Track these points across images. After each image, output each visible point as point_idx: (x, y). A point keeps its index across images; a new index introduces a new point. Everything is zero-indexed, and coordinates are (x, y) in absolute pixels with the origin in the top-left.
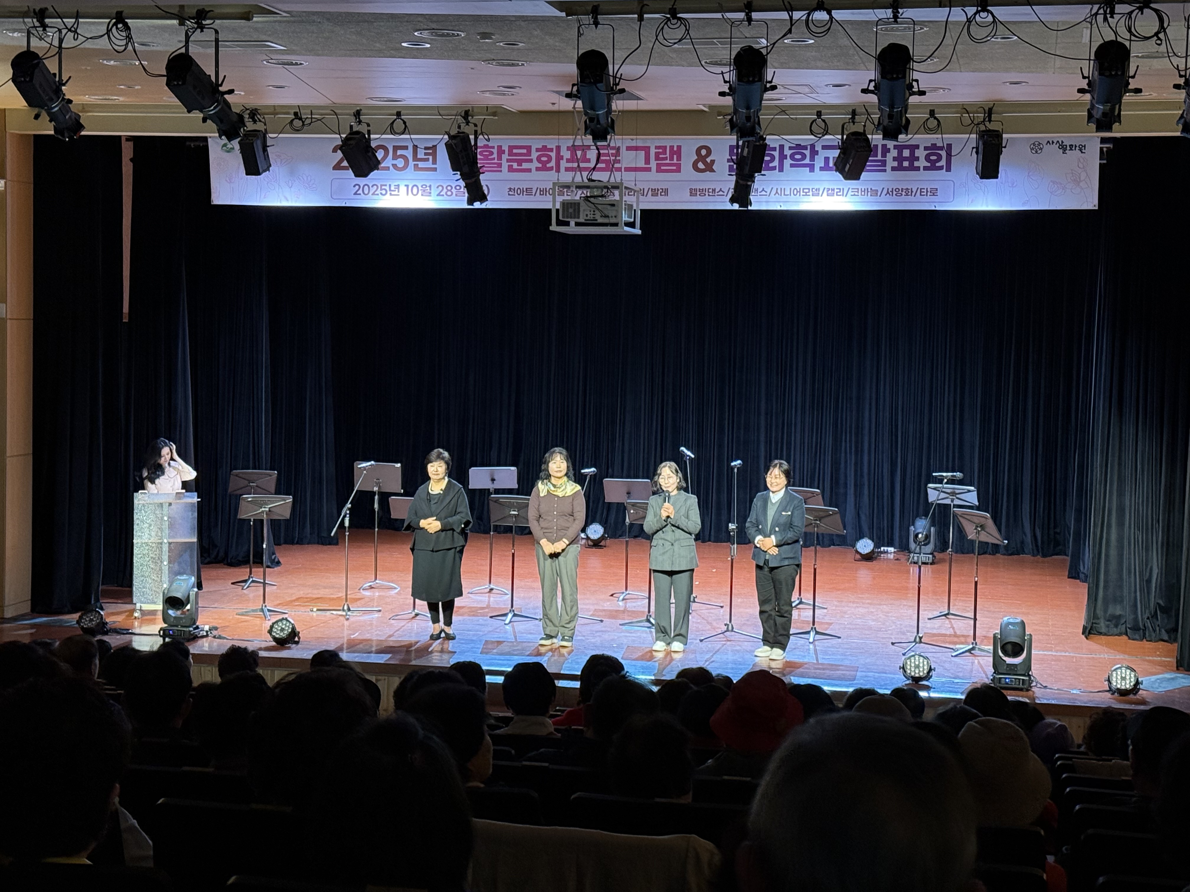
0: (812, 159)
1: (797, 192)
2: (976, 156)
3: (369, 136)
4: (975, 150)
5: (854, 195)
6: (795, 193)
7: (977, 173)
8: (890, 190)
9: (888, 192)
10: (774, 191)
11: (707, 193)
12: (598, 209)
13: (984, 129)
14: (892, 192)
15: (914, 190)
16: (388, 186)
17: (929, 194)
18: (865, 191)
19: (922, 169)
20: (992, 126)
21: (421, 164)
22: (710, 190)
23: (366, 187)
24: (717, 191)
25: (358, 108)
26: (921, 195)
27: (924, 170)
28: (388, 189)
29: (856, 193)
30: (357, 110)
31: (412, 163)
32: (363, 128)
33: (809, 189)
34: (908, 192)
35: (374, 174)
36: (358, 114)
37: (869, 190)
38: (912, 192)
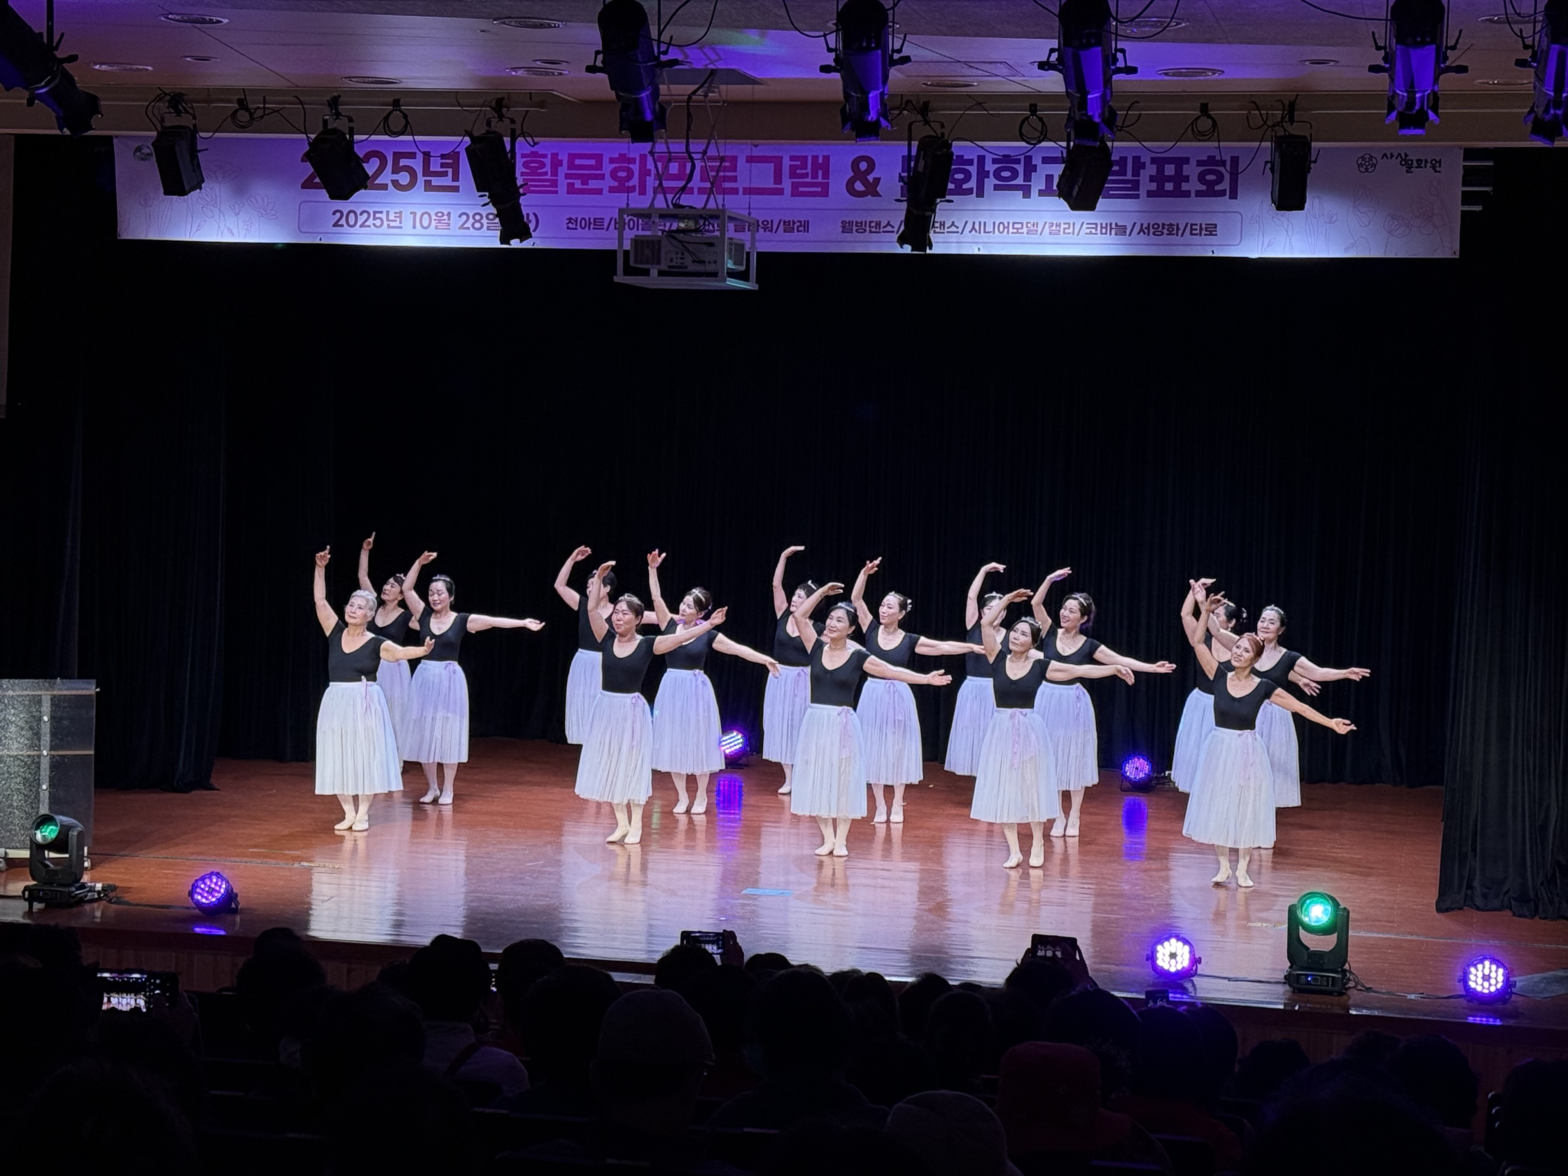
0: (1028, 178)
1: (1004, 227)
2: (1271, 174)
3: (352, 136)
4: (1269, 165)
5: (1091, 233)
6: (1001, 229)
7: (1273, 202)
8: (1145, 226)
9: (1141, 230)
10: (969, 227)
11: (868, 229)
12: (688, 251)
13: (1283, 133)
14: (1148, 228)
15: (1182, 227)
16: (385, 213)
17: (1204, 232)
18: (1107, 228)
19: (1193, 194)
20: (1295, 130)
21: (436, 181)
22: (873, 224)
23: (352, 215)
24: (882, 225)
25: (336, 94)
26: (1191, 234)
27: (1196, 196)
28: (385, 220)
29: (1093, 231)
30: (335, 97)
31: (421, 179)
32: (342, 125)
33: (1022, 223)
34: (1172, 229)
35: (361, 195)
36: (334, 103)
37: (1113, 226)
38: (1178, 229)
